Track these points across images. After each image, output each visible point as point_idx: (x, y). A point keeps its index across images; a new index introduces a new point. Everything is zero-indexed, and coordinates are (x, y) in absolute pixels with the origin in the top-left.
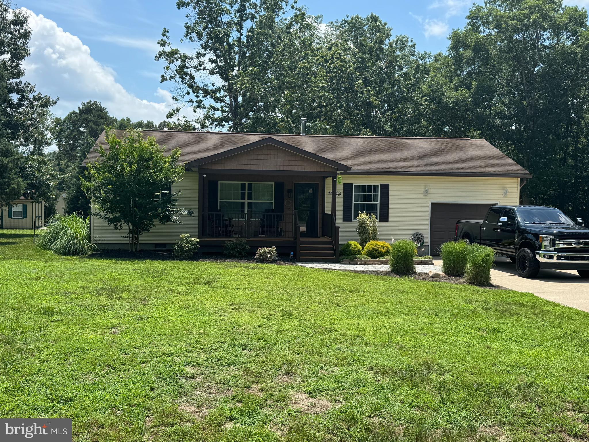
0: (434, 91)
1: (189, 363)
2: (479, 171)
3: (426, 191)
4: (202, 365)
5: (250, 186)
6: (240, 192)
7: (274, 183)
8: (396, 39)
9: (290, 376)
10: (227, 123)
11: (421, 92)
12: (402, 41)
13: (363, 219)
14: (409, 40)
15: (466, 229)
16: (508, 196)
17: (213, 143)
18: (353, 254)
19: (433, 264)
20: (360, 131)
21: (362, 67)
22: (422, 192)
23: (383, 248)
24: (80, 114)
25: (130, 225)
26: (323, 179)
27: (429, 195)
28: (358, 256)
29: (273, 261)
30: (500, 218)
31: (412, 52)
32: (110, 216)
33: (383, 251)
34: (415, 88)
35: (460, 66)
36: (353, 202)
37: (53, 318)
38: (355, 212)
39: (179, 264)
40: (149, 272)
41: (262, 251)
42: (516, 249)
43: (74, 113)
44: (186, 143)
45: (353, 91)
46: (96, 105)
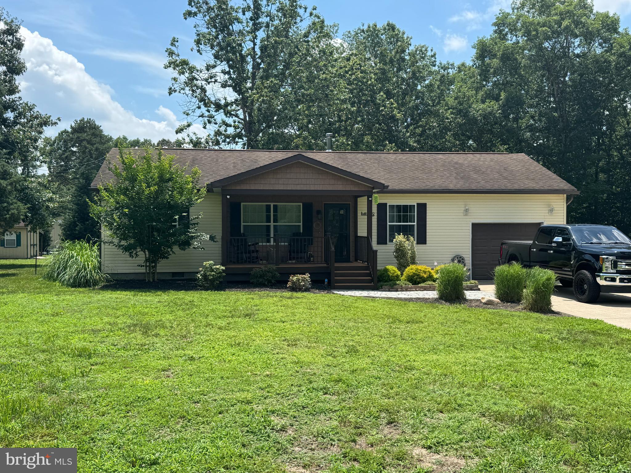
0: (460, 104)
1: (273, 412)
2: (522, 188)
3: (467, 211)
4: (288, 414)
5: (275, 207)
6: (265, 214)
7: (301, 204)
8: (414, 49)
9: (395, 426)
10: (240, 140)
11: (447, 105)
12: (421, 51)
13: (401, 241)
14: (429, 49)
15: (511, 251)
16: (554, 214)
17: (233, 161)
18: (391, 280)
19: (479, 290)
20: (385, 146)
21: (383, 77)
22: (462, 211)
23: (425, 272)
24: (72, 133)
25: (147, 253)
26: (356, 198)
27: (469, 214)
28: (398, 282)
29: (307, 290)
30: (553, 239)
31: (433, 62)
32: (123, 243)
33: (425, 276)
34: (440, 100)
35: (486, 77)
36: (388, 224)
37: (92, 361)
38: (390, 235)
39: (205, 294)
40: (176, 304)
41: (295, 278)
42: (572, 271)
43: (65, 131)
44: (203, 162)
45: (375, 104)
46: (89, 123)
